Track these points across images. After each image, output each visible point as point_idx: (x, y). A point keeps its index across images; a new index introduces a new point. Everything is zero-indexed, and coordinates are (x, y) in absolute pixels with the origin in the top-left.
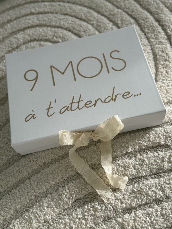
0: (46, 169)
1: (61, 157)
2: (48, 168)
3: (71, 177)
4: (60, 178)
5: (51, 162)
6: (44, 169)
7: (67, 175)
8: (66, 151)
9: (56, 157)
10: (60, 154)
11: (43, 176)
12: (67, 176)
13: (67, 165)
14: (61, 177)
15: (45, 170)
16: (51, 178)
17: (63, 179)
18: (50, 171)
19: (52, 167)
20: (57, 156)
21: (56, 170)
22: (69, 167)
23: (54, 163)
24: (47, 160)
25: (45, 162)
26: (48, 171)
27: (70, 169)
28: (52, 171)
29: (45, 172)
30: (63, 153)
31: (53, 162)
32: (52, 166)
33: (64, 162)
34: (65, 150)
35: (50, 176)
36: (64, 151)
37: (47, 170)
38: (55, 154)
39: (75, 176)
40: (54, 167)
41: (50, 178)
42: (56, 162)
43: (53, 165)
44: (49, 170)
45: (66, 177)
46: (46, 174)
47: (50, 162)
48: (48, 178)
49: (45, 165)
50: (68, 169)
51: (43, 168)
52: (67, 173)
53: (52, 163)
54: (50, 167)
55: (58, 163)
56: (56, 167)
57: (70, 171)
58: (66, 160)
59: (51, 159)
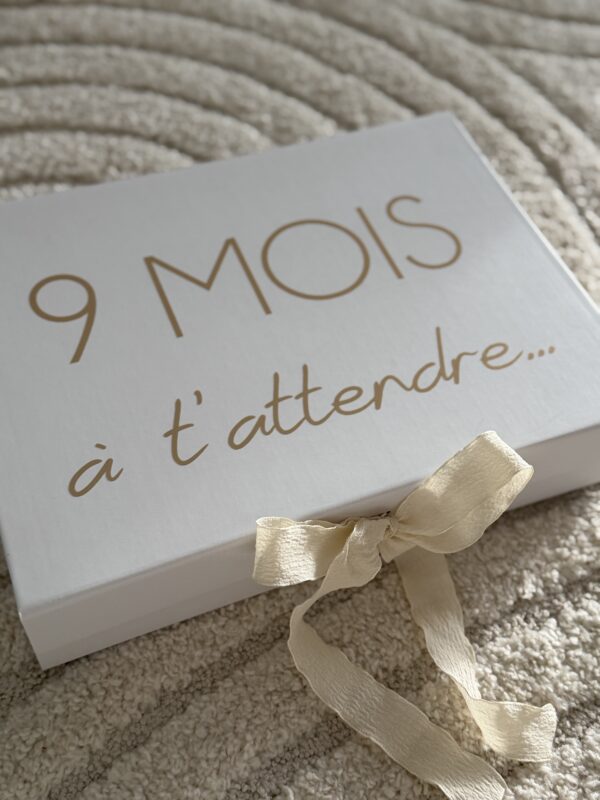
0: (175, 723)
1: (236, 655)
2: (186, 716)
3: (299, 745)
4: (253, 754)
5: (190, 685)
6: (162, 725)
7: (280, 736)
8: (255, 625)
9: (212, 657)
10: (231, 643)
11: (165, 756)
12: (280, 742)
13: (271, 689)
14: (257, 747)
15: (168, 727)
16: (207, 760)
17: (267, 755)
18: (195, 729)
19: (201, 709)
20: (217, 655)
21: (224, 720)
22: (285, 695)
23: (206, 691)
24: (170, 678)
25: (163, 690)
26: (187, 727)
27: (293, 707)
28: (207, 728)
29: (174, 734)
30: (244, 634)
31: (199, 686)
32: (202, 705)
33: (254, 678)
34: (248, 622)
35: (201, 754)
36: (245, 625)
37: (180, 726)
38: (208, 644)
39: (316, 736)
40: (212, 707)
41: (204, 764)
42: (220, 683)
43: (205, 698)
44: (191, 723)
45: (277, 747)
46: (180, 744)
47: (185, 685)
48: (193, 764)
49: (167, 702)
50: (282, 708)
51: (159, 720)
52: (279, 725)
53: (198, 690)
54: (190, 708)
55: (229, 683)
56: (220, 703)
57: (291, 715)
58: (261, 665)
59: (192, 671)
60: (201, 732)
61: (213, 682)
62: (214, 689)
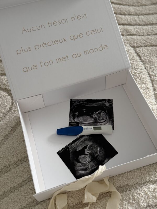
0: (6, 198)
1: (20, 184)
2: (8, 197)
3: (30, 204)
4: (19, 206)
5: (10, 190)
6: (3, 198)
7: (26, 202)
8: (24, 178)
9: (15, 185)
10: (19, 182)
11: (3, 205)
14: (21, 204)
16: (11, 206)
17: (22, 206)
19: (11, 196)
21: (15, 198)
22: (28, 194)
24: (6, 189)
25: (4, 191)
26: (8, 199)
27: (29, 196)
28: (12, 200)
29: (5, 200)
30: (22, 180)
31: (12, 191)
33: (23, 190)
38: (14, 182)
39: (34, 202)
40: (13, 195)
42: (16, 190)
43: (12, 193)
45: (25, 204)
46: (6, 203)
48: (8, 207)
49: (5, 194)
50: (27, 197)
54: (9, 195)
56: (15, 195)
58: (24, 187)
59: (11, 188)
60: (10, 201)
61: (14, 190)
62: (14, 192)
